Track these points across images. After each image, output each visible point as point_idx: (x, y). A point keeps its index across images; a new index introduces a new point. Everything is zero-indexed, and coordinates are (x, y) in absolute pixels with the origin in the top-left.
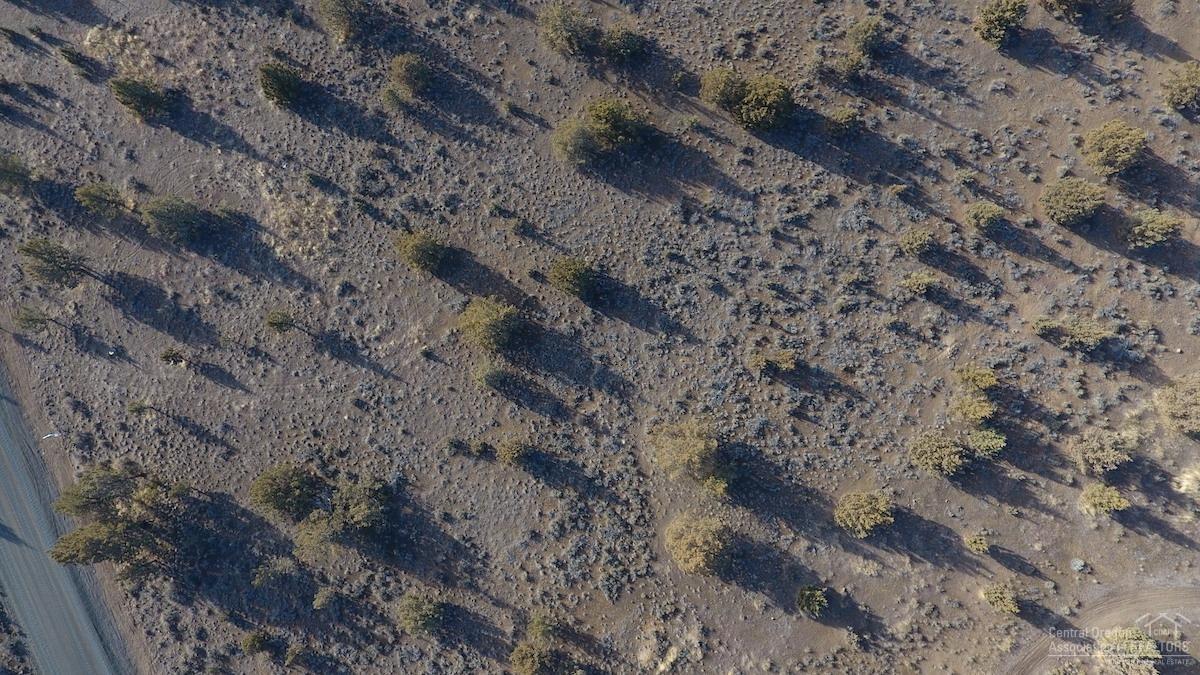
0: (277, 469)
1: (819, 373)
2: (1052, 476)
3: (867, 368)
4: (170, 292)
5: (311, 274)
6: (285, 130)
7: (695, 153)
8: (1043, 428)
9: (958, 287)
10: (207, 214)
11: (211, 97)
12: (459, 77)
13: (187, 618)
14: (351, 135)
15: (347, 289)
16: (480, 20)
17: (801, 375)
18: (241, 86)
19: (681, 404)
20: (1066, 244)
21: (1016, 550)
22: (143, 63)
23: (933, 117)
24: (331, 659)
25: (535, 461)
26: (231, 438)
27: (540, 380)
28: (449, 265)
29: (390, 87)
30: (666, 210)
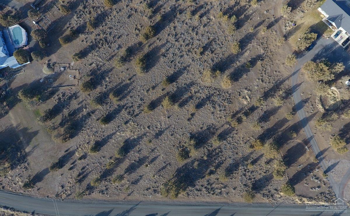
0: (177, 155)
1: (206, 45)
2: (247, 10)
3: (210, 35)
4: (133, 161)
5: (143, 133)
6: (113, 125)
7: (154, 49)
8: (237, 7)
9: (202, 11)
10: (122, 148)
11: (100, 136)
12: (118, 87)
13: (198, 187)
14: (120, 113)
15: (149, 127)
16: (109, 78)
17: (205, 48)
18: (100, 130)
19: (200, 73)
21: (257, 23)
22: (87, 147)
24: (218, 163)
25: (199, 106)
26: (167, 163)
27: (183, 98)
28: (153, 105)
29: (114, 101)
30: (162, 59)
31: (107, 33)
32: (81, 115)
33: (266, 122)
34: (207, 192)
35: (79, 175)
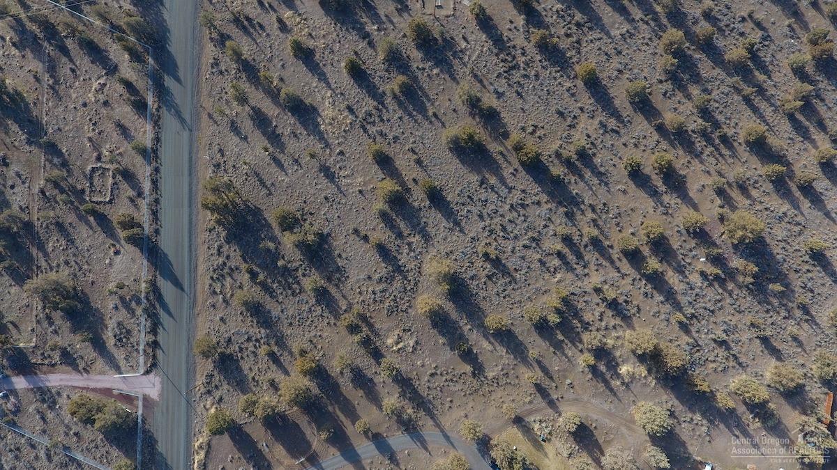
0: (286, 208)
1: (504, 266)
2: (574, 344)
3: (523, 272)
4: (274, 124)
5: (330, 141)
6: (345, 82)
7: (495, 162)
8: (579, 325)
9: (571, 258)
10: (301, 101)
11: (323, 58)
12: (420, 93)
13: (225, 248)
14: (369, 96)
15: (341, 153)
16: (438, 75)
17: (496, 263)
18: (336, 59)
19: (447, 254)
20: (620, 260)
21: (548, 366)
22: (303, 33)
23: (591, 189)
24: (272, 288)
25: (382, 250)
26: (273, 189)
27: (398, 220)
28: (384, 162)
29: (392, 84)
30: (475, 178)
31: (526, 70)
32: (365, 20)
33: (352, 381)
34: (215, 267)
35: (248, 18)
